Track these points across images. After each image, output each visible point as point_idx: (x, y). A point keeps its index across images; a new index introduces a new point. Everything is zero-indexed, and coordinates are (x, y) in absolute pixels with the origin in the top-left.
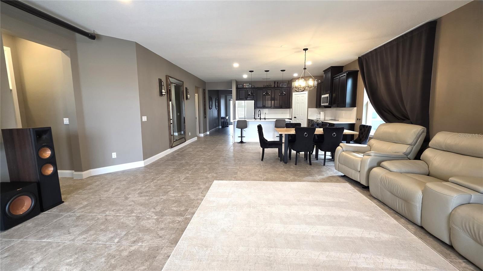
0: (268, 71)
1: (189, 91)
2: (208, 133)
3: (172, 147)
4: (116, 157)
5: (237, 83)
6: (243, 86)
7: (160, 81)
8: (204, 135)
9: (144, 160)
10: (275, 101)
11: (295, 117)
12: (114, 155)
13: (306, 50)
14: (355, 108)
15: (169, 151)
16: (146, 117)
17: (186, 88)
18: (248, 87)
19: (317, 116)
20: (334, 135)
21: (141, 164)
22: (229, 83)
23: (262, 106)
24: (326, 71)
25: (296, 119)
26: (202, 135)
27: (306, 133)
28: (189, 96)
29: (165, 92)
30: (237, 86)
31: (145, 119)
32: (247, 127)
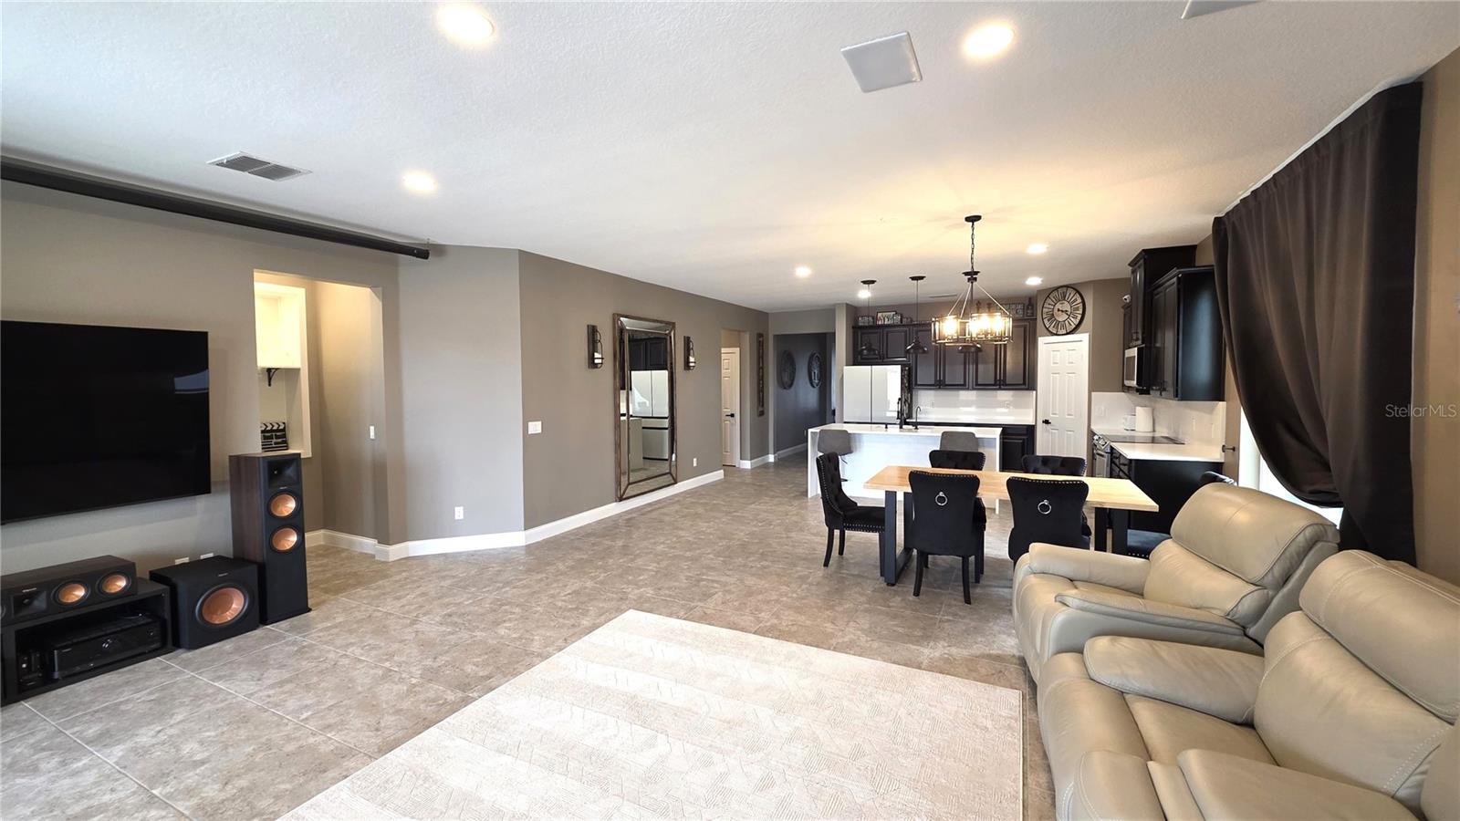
0: (922, 278)
1: (695, 345)
2: (771, 458)
3: (621, 499)
4: (462, 517)
5: (854, 311)
6: (875, 319)
7: (593, 331)
8: (752, 464)
9: (525, 529)
10: (981, 367)
11: (1047, 422)
12: (459, 513)
13: (973, 219)
14: (1222, 405)
15: (613, 509)
16: (540, 423)
17: (687, 341)
18: (889, 322)
19: (1126, 419)
20: (1045, 508)
21: (518, 538)
22: (828, 312)
23: (933, 383)
25: (1049, 426)
26: (747, 465)
27: (941, 494)
28: (692, 359)
29: (602, 359)
30: (856, 320)
31: (535, 427)
32: (851, 452)
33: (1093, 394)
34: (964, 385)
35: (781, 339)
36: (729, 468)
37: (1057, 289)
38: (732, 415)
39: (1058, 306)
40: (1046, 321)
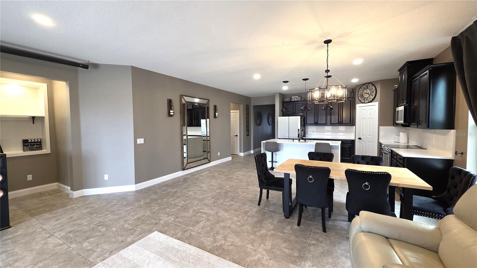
0: (307, 79)
1: (218, 108)
2: (252, 152)
3: (184, 169)
4: (107, 179)
5: (283, 96)
6: (291, 99)
7: (170, 102)
8: (244, 154)
9: (136, 183)
10: (332, 117)
11: (360, 139)
12: (106, 177)
13: (328, 42)
14: (453, 132)
15: (180, 174)
16: (143, 139)
17: (215, 107)
18: (296, 100)
19: (395, 137)
20: (366, 186)
21: (132, 188)
22: (272, 97)
23: (313, 123)
24: (401, 70)
25: (361, 141)
26: (242, 154)
27: (311, 177)
28: (217, 114)
29: (174, 113)
30: (284, 99)
31: (140, 141)
32: (278, 150)
33: (380, 127)
34: (326, 124)
35: (255, 107)
36: (234, 155)
37: (364, 84)
38: (237, 136)
39: (365, 91)
40: (359, 98)
